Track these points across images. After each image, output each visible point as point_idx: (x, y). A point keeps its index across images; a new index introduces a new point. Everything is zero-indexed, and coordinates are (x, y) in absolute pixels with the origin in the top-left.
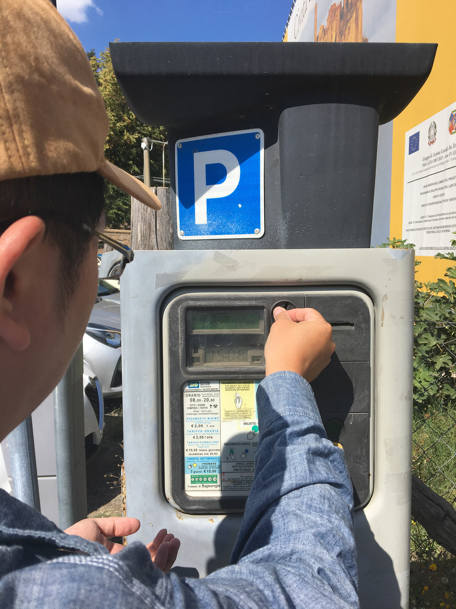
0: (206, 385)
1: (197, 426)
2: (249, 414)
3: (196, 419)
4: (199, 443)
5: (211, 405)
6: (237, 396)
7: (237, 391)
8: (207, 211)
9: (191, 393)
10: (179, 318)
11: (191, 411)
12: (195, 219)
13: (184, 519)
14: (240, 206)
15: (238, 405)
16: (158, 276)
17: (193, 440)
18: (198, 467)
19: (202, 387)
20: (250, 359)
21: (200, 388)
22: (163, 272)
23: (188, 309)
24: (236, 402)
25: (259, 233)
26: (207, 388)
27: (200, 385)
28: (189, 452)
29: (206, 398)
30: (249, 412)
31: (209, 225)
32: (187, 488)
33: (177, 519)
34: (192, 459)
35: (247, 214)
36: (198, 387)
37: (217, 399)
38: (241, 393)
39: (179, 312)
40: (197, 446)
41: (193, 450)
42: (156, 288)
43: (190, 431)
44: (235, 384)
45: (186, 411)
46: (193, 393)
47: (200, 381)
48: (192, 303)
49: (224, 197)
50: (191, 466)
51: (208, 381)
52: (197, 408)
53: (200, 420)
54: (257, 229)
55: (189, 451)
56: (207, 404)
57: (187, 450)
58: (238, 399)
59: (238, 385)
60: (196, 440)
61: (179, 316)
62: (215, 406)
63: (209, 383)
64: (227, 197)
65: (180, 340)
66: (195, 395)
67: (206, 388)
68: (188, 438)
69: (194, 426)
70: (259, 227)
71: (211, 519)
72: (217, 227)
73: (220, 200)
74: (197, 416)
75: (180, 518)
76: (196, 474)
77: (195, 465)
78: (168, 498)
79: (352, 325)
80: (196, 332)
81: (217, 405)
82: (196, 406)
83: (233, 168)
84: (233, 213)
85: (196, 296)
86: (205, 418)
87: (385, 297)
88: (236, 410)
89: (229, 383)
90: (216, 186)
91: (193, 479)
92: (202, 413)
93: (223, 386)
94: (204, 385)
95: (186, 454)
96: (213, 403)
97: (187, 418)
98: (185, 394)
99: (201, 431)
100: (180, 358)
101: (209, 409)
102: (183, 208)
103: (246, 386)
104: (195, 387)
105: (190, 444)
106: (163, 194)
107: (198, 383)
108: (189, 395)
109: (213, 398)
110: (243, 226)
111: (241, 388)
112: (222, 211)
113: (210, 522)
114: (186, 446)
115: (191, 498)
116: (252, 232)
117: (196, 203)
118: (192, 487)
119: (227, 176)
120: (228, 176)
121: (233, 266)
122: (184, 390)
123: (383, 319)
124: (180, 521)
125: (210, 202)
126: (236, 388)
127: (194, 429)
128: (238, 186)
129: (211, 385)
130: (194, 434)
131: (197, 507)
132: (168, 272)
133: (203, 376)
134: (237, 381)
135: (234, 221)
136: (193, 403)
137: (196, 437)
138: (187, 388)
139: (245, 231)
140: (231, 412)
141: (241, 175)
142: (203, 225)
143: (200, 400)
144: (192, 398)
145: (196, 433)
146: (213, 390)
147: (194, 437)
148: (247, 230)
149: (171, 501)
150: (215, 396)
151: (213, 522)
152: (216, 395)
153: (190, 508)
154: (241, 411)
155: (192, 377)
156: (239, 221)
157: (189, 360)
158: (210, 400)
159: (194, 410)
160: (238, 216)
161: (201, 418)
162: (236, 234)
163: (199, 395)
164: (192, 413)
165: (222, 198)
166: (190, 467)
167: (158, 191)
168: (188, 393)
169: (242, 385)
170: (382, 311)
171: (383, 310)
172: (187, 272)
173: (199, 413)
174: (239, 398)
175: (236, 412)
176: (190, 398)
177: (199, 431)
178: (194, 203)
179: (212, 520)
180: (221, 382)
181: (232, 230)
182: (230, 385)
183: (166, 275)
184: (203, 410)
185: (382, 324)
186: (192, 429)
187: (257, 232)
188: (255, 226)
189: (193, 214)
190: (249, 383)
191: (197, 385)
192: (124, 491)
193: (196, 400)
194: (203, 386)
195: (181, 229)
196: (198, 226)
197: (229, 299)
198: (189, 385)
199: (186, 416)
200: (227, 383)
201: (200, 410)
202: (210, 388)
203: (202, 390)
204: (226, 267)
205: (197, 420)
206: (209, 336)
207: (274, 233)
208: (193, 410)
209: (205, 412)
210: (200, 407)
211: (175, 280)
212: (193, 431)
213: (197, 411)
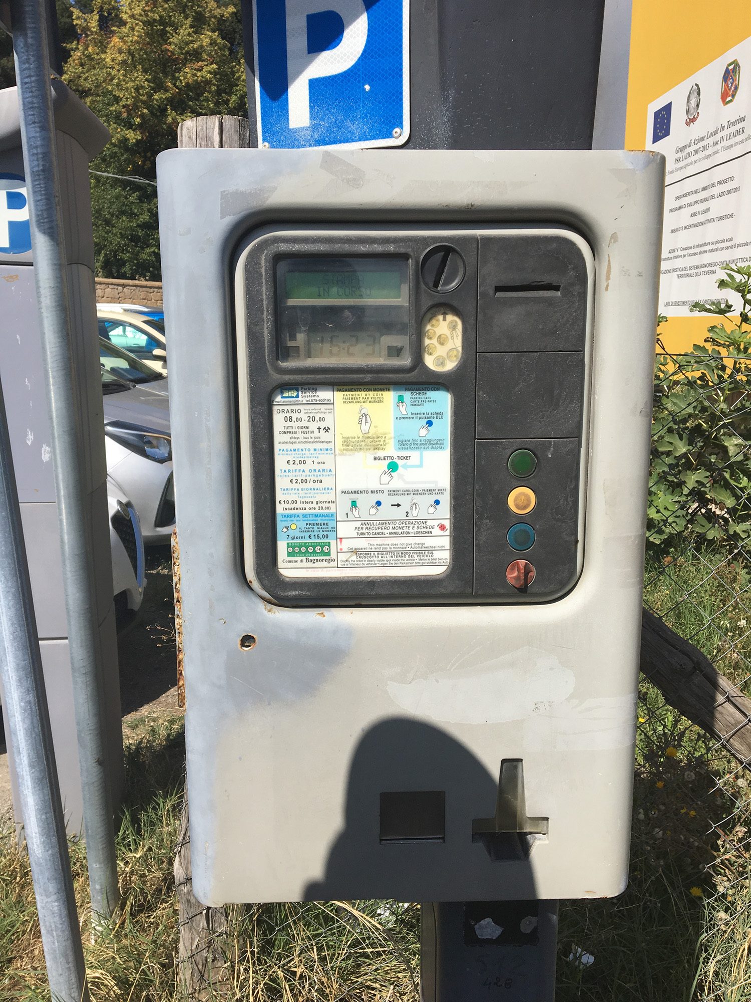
0: (311, 394)
1: (297, 462)
2: (382, 443)
3: (295, 450)
4: (300, 491)
5: (319, 428)
6: (362, 412)
7: (362, 404)
8: (310, 102)
9: (286, 408)
10: (264, 274)
11: (286, 438)
12: (288, 119)
13: (277, 613)
14: (367, 87)
15: (365, 428)
16: (224, 196)
17: (290, 486)
18: (298, 530)
19: (304, 396)
20: (385, 352)
21: (300, 398)
22: (232, 188)
23: (279, 258)
24: (360, 422)
25: (402, 135)
26: (313, 398)
27: (300, 393)
28: (284, 505)
29: (311, 415)
30: (382, 440)
31: (314, 128)
32: (280, 564)
33: (265, 612)
34: (288, 516)
35: (380, 102)
36: (297, 396)
37: (329, 418)
38: (369, 408)
39: (263, 263)
40: (297, 495)
41: (290, 502)
42: (222, 218)
43: (285, 471)
44: (359, 393)
45: (278, 438)
46: (289, 408)
47: (300, 387)
48: (284, 247)
49: (339, 74)
50: (287, 528)
51: (314, 387)
52: (295, 433)
53: (301, 452)
54: (397, 130)
55: (282, 502)
56: (313, 426)
57: (280, 502)
58: (364, 418)
59: (364, 393)
60: (294, 485)
61: (263, 270)
62: (327, 430)
63: (316, 390)
64: (345, 72)
65: (265, 312)
66: (292, 411)
67: (311, 398)
68: (281, 483)
69: (291, 462)
70: (400, 125)
71: (320, 612)
72: (328, 131)
73: (333, 79)
74: (296, 446)
75: (269, 611)
76: (295, 541)
77: (293, 527)
78: (251, 582)
79: (557, 288)
80: (291, 302)
81: (329, 429)
82: (294, 430)
83: (356, 17)
84: (356, 103)
85: (291, 236)
86: (309, 450)
87: (614, 237)
88: (361, 435)
89: (349, 390)
90: (325, 55)
91: (291, 550)
92: (304, 440)
93: (339, 396)
94: (308, 394)
95: (280, 509)
96: (322, 425)
97: (280, 450)
98: (275, 408)
99: (304, 471)
100: (266, 345)
101: (316, 434)
102: (268, 99)
103: (377, 395)
104: (293, 397)
105: (285, 492)
106: (233, 129)
107: (298, 391)
108: (283, 411)
109: (322, 416)
110: (373, 125)
111: (370, 399)
112: (336, 99)
113: (318, 616)
114: (279, 496)
115: (287, 579)
116: (389, 135)
117: (290, 90)
118: (289, 562)
119: (345, 34)
120: (347, 33)
121: (356, 179)
122: (273, 401)
123: (608, 278)
124: (270, 615)
125: (315, 85)
126: (361, 400)
127: (292, 467)
128: (365, 51)
129: (318, 393)
130: (291, 476)
131: (297, 593)
132: (242, 189)
133: (305, 377)
134: (362, 387)
135: (356, 117)
136: (289, 424)
137: (294, 481)
138: (279, 399)
139: (377, 134)
140: (353, 440)
141: (369, 30)
142: (302, 129)
143: (301, 420)
144: (288, 415)
145: (294, 474)
146: (322, 402)
147: (291, 481)
148: (380, 131)
149: (256, 585)
150: (325, 413)
151: (324, 616)
152: (328, 411)
153: (286, 594)
154: (368, 437)
155: (287, 378)
156: (366, 116)
157: (282, 351)
158: (317, 419)
159: (291, 435)
160: (363, 107)
161: (302, 450)
162: (360, 140)
163: (299, 411)
164: (289, 440)
165: (335, 76)
166: (285, 530)
167: (224, 124)
168: (281, 408)
169: (371, 394)
170: (606, 263)
171: (609, 261)
172: (275, 189)
173: (299, 440)
174: (365, 415)
175: (361, 439)
176: (284, 415)
177: (299, 471)
178: (287, 89)
179: (322, 613)
180: (335, 387)
181: (353, 134)
182: (351, 393)
183: (237, 195)
184: (306, 435)
185: (608, 286)
186: (287, 467)
187: (395, 135)
188: (394, 124)
189: (285, 108)
190: (382, 390)
191: (296, 394)
192: (177, 571)
193: (294, 419)
194: (306, 395)
195: (264, 140)
196: (295, 131)
197: (349, 240)
198: (282, 393)
199: (277, 447)
200: (346, 391)
201: (301, 436)
202: (318, 399)
203: (305, 402)
204: (343, 181)
205: (297, 452)
206: (313, 309)
207: (427, 136)
208: (289, 435)
209: (310, 440)
210: (300, 430)
211: (255, 204)
212: (289, 471)
213: (295, 438)
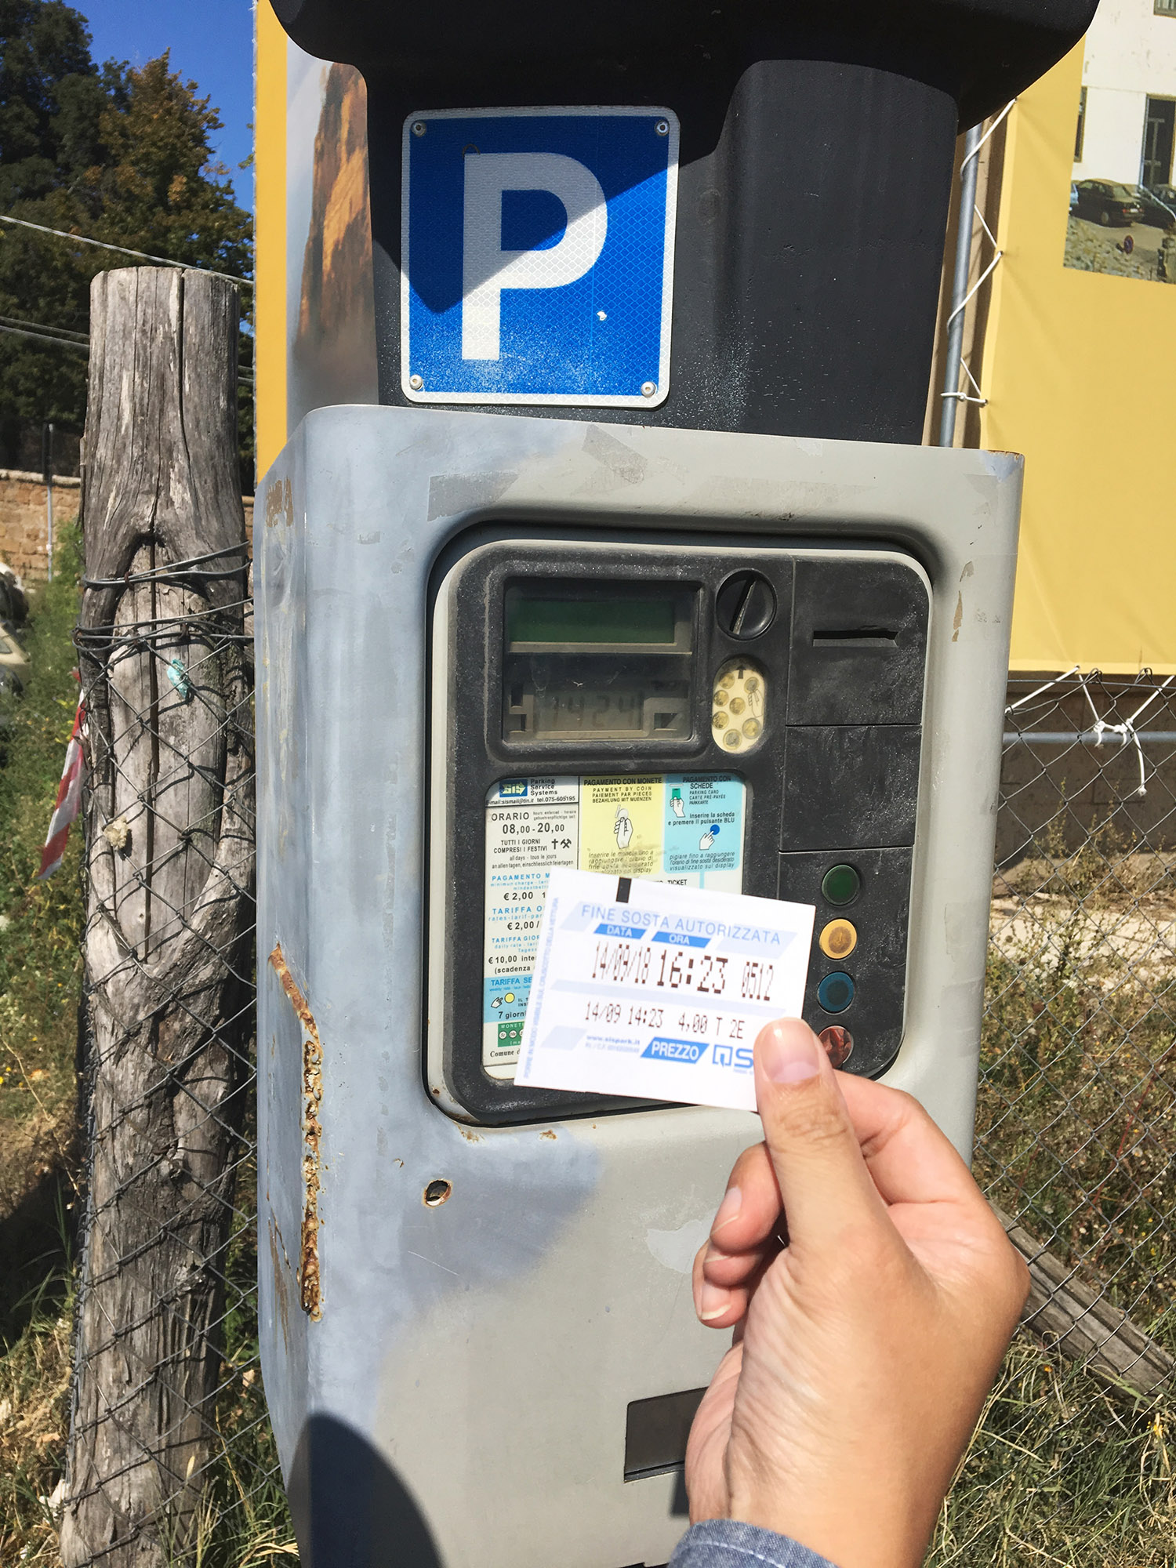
0: (545, 790)
1: (519, 896)
2: (646, 861)
3: (517, 877)
4: (522, 942)
5: (555, 842)
6: (621, 815)
7: (621, 803)
8: (502, 324)
9: (505, 811)
10: (487, 606)
11: (505, 858)
12: (460, 344)
13: (481, 1139)
14: (602, 315)
15: (623, 838)
16: (436, 484)
17: (508, 933)
18: (517, 1002)
19: (534, 793)
20: (648, 722)
21: (529, 797)
22: (450, 473)
23: (512, 581)
24: (616, 830)
25: (656, 393)
26: (548, 796)
27: (529, 788)
28: (496, 965)
29: (544, 822)
30: (647, 856)
31: (507, 364)
32: (487, 1059)
33: (465, 1140)
34: (503, 981)
35: (622, 340)
36: (525, 793)
37: (570, 825)
38: (630, 809)
39: (487, 590)
40: (516, 948)
41: (506, 959)
42: (430, 519)
43: (500, 911)
44: (617, 786)
45: (492, 858)
46: (511, 811)
47: (529, 779)
48: (522, 567)
49: (555, 289)
50: (499, 1000)
51: (551, 778)
52: (519, 850)
53: (526, 880)
54: (648, 384)
55: (494, 960)
56: (546, 839)
57: (490, 961)
58: (623, 824)
59: (623, 786)
60: (514, 933)
61: (486, 601)
62: (566, 843)
63: (553, 783)
64: (566, 287)
65: (487, 665)
66: (515, 816)
67: (544, 796)
68: (493, 929)
69: (511, 897)
70: (655, 378)
71: (546, 1131)
72: (531, 372)
73: (543, 295)
74: (518, 871)
75: (469, 1138)
76: (512, 1020)
77: (510, 998)
78: (436, 1091)
79: (891, 635)
80: (518, 647)
81: (569, 841)
82: (517, 846)
83: (585, 208)
84: (582, 335)
85: (530, 549)
86: (539, 876)
87: (969, 569)
88: (617, 851)
89: (603, 783)
90: (531, 256)
91: (504, 1035)
92: (532, 861)
93: (587, 791)
94: (541, 790)
95: (489, 972)
96: (560, 836)
97: (494, 878)
98: (490, 812)
99: (529, 909)
100: (486, 716)
101: (550, 851)
102: (424, 308)
103: (643, 788)
104: (518, 795)
105: (500, 943)
107: (526, 785)
108: (501, 816)
109: (560, 822)
110: (609, 374)
111: (632, 796)
112: (549, 326)
113: (545, 1138)
114: (490, 950)
115: (499, 1084)
116: (635, 390)
117: (465, 300)
118: (501, 1054)
119: (568, 230)
120: (572, 229)
121: (634, 469)
122: (487, 802)
123: (957, 623)
124: (472, 1144)
125: (509, 298)
126: (619, 796)
127: (511, 904)
128: (600, 261)
129: (557, 788)
130: (509, 918)
131: (516, 1104)
132: (464, 474)
133: (543, 764)
134: (622, 777)
135: (582, 357)
136: (509, 836)
137: (514, 926)
138: (496, 797)
139: (615, 387)
140: (606, 858)
141: (609, 230)
142: (486, 363)
143: (528, 829)
144: (509, 823)
145: (515, 914)
146: (561, 802)
147: (509, 926)
148: (620, 383)
149: (446, 1098)
150: (565, 818)
151: (554, 1137)
152: (568, 815)
153: (498, 1108)
154: (629, 854)
155: (515, 766)
156: (598, 357)
157: (503, 723)
158: (552, 827)
159: (511, 854)
160: (594, 344)
161: (528, 877)
162: (586, 393)
163: (526, 816)
164: (508, 862)
165: (549, 291)
166: (496, 1004)
167: (187, 283)
168: (498, 811)
169: (634, 787)
170: (955, 603)
171: (960, 600)
172: (514, 478)
173: (523, 862)
174: (624, 820)
175: (617, 856)
176: (503, 822)
177: (522, 909)
178: (460, 299)
179: (550, 1132)
180: (583, 778)
181: (574, 381)
182: (605, 786)
183: (456, 483)
184: (535, 854)
185: (956, 634)
186: (505, 904)
187: (647, 392)
188: (644, 375)
189: (455, 328)
190: (650, 781)
191: (522, 789)
192: (315, 1083)
193: (517, 828)
194: (538, 790)
195: (413, 371)
196: (473, 364)
197: (615, 558)
198: (502, 789)
199: (490, 873)
200: (598, 783)
201: (528, 854)
202: (556, 796)
203: (535, 802)
204: (615, 471)
205: (520, 880)
206: (554, 659)
207: (694, 397)
208: (509, 854)
209: (540, 860)
210: (527, 846)
211: (483, 499)
212: (507, 910)
213: (519, 858)
